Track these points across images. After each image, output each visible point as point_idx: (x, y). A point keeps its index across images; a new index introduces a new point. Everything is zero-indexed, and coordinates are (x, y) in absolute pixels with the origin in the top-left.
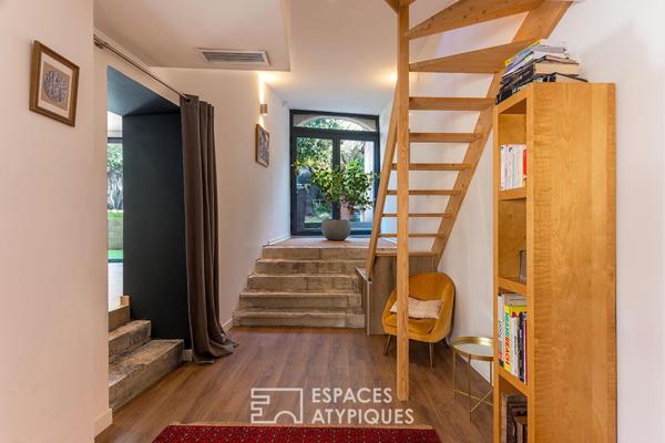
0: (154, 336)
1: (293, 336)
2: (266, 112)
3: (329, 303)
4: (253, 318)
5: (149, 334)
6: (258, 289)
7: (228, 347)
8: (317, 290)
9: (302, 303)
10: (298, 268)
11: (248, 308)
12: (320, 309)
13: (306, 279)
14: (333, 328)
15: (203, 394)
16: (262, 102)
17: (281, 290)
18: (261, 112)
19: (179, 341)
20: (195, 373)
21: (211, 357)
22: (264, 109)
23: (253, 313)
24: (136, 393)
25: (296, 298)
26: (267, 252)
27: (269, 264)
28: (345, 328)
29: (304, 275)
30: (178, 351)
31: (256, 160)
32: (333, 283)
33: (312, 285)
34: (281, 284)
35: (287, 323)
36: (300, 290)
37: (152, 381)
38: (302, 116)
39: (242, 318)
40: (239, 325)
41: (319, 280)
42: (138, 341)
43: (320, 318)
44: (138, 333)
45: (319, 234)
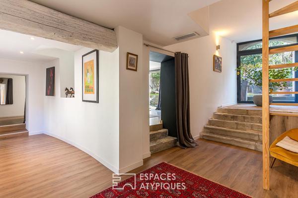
0: (169, 135)
1: (224, 147)
2: (219, 48)
3: (247, 136)
4: (208, 136)
5: (168, 134)
6: (213, 125)
7: (193, 145)
8: (242, 129)
9: (233, 134)
10: (233, 118)
11: (207, 132)
12: (242, 138)
13: (236, 123)
14: (247, 149)
15: (178, 157)
16: (217, 45)
17: (223, 127)
18: (217, 49)
19: (176, 138)
20: (179, 150)
21: (185, 146)
22: (218, 47)
23: (208, 135)
24: (159, 150)
25: (229, 131)
26: (220, 109)
27: (220, 115)
28: (255, 150)
29: (235, 122)
30: (175, 142)
31: (214, 70)
32: (252, 127)
33: (240, 127)
34: (223, 124)
35: (223, 142)
36: (233, 128)
37: (165, 149)
38: (244, 45)
39: (204, 136)
40: (202, 138)
41: (244, 125)
42: (164, 135)
43: (240, 142)
44: (164, 133)
45: (252, 103)
